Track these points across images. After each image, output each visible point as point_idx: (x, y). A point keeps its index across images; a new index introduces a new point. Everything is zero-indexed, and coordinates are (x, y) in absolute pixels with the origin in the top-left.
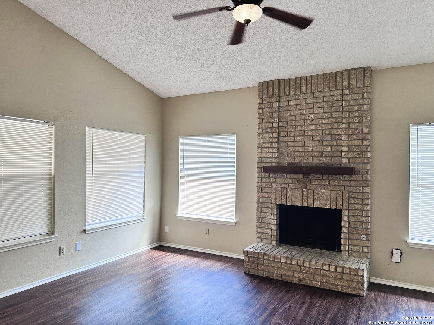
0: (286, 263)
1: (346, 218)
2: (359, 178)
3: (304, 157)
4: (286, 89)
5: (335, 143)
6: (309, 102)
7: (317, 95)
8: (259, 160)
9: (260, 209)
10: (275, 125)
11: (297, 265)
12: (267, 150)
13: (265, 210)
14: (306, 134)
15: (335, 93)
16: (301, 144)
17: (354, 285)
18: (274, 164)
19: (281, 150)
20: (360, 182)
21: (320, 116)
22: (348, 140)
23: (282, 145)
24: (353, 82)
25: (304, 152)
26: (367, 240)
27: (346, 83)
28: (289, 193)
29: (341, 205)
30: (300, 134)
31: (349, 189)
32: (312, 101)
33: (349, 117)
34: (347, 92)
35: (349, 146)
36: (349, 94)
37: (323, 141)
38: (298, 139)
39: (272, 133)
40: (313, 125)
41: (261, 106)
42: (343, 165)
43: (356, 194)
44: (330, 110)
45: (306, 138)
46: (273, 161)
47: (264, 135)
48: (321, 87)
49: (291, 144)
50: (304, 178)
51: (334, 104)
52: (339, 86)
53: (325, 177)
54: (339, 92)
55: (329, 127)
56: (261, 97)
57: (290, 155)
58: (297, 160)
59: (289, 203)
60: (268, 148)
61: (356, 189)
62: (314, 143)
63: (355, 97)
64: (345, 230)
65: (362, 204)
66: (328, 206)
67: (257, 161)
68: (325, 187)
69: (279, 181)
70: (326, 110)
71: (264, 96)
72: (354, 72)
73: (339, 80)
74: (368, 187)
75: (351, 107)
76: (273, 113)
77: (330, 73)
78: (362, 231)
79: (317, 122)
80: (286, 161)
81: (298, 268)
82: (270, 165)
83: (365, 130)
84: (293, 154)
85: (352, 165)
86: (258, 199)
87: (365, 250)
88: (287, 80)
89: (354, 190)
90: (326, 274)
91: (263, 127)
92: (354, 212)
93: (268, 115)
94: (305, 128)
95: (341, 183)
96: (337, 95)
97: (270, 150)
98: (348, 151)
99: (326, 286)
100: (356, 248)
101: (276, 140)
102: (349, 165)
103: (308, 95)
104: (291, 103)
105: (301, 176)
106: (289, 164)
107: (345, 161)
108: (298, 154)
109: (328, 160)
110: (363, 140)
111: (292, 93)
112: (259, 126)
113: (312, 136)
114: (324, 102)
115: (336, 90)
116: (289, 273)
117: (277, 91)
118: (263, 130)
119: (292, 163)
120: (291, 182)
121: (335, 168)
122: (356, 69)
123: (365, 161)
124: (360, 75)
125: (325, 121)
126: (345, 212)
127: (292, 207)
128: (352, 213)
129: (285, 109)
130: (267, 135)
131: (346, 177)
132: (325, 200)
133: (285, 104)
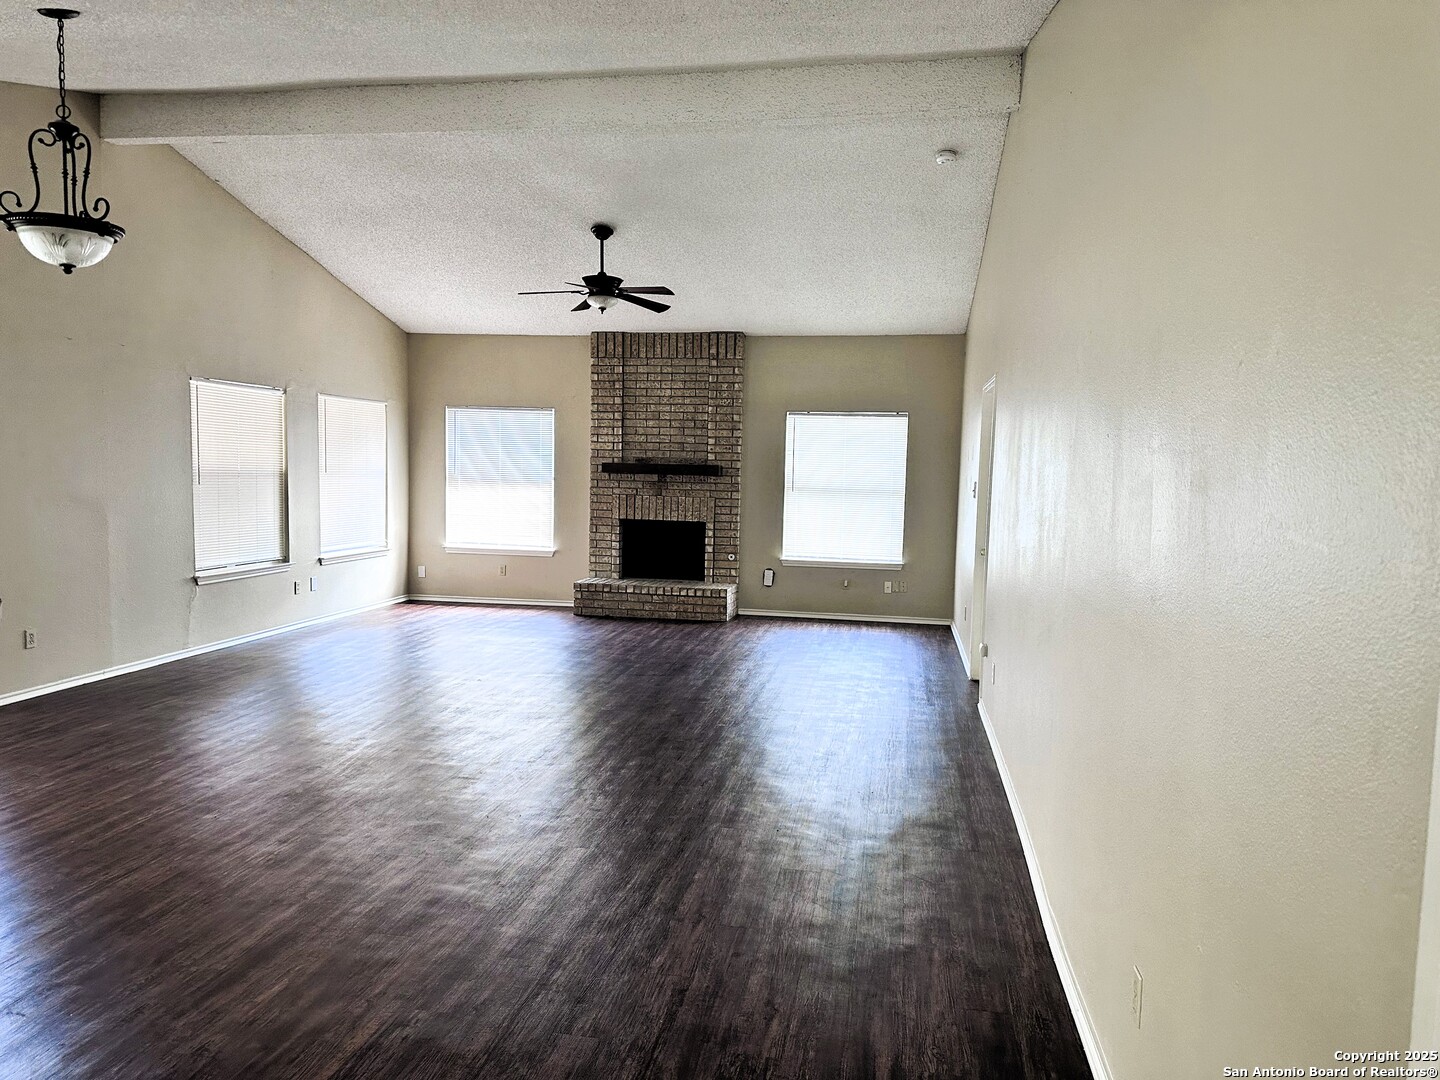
0: (634, 593)
1: (711, 533)
2: (728, 479)
3: (659, 450)
4: (634, 347)
5: (699, 432)
6: (665, 371)
7: (675, 362)
8: (594, 453)
9: (595, 527)
10: (618, 400)
11: (649, 594)
12: (606, 439)
13: (602, 529)
14: (662, 417)
15: (700, 363)
16: (656, 431)
17: (716, 610)
18: (616, 460)
19: (627, 438)
20: (729, 486)
21: (679, 393)
22: (715, 430)
23: (629, 431)
24: (722, 351)
25: (659, 443)
26: (735, 560)
27: (713, 351)
28: (638, 502)
29: (705, 516)
30: (653, 416)
31: (715, 494)
32: (670, 370)
33: (716, 398)
34: (714, 363)
35: (716, 437)
36: (717, 367)
37: (684, 428)
38: (651, 423)
39: (614, 412)
40: (671, 404)
41: (596, 369)
42: (709, 463)
43: (723, 501)
44: (693, 386)
45: (663, 423)
46: (615, 455)
47: (602, 415)
48: (681, 351)
49: (641, 431)
50: (659, 481)
51: (698, 379)
52: (705, 354)
53: (685, 478)
54: (705, 362)
55: (691, 409)
56: (595, 354)
57: (639, 447)
58: (649, 454)
59: (638, 517)
60: (607, 435)
61: (724, 495)
62: (672, 432)
63: (725, 371)
64: (709, 549)
65: (730, 514)
66: (689, 519)
67: (591, 455)
68: (687, 493)
69: (623, 485)
70: (688, 385)
71: (601, 355)
72: (724, 336)
73: (705, 344)
74: (738, 491)
75: (719, 385)
76: (614, 381)
77: (693, 334)
78: (730, 549)
79: (676, 402)
80: (633, 455)
81: (649, 598)
82: (610, 461)
83: (736, 418)
84: (644, 445)
85: (719, 463)
86: (592, 513)
87: (733, 573)
88: (635, 334)
89: (721, 497)
90: (684, 601)
91: (600, 402)
92: (720, 524)
93: (607, 385)
94: (661, 408)
95: (706, 487)
96: (702, 366)
97: (611, 439)
98: (715, 444)
99: (684, 616)
100: (722, 571)
101: (620, 424)
102: (715, 463)
103: (665, 360)
104: (641, 370)
105: (655, 477)
106: (639, 460)
107: (711, 457)
108: (650, 446)
109: (690, 455)
110: (733, 430)
111: (643, 355)
112: (593, 399)
113: (670, 420)
114: (685, 373)
115: (701, 358)
116: (637, 606)
117: (620, 350)
118: (600, 408)
119: (643, 459)
120: (641, 486)
121: (699, 466)
122: (726, 333)
123: (735, 458)
124: (731, 343)
125: (687, 401)
126: (710, 526)
127: (642, 521)
128: (718, 526)
129: (633, 377)
130: (605, 415)
131: (712, 479)
132: (686, 510)
133: (633, 370)
